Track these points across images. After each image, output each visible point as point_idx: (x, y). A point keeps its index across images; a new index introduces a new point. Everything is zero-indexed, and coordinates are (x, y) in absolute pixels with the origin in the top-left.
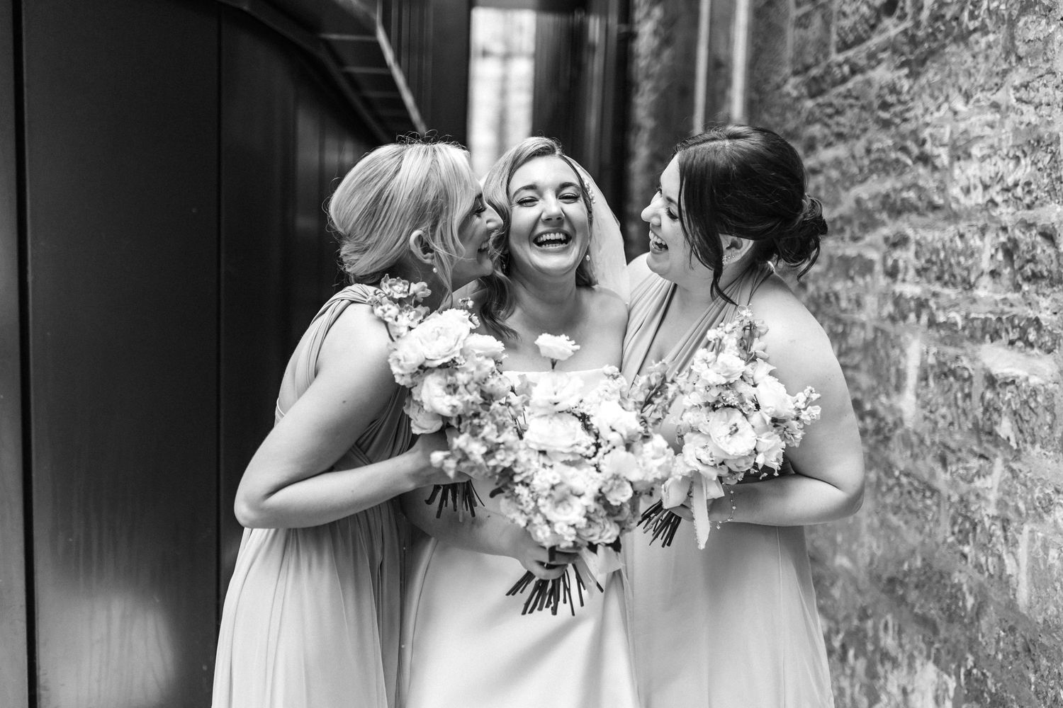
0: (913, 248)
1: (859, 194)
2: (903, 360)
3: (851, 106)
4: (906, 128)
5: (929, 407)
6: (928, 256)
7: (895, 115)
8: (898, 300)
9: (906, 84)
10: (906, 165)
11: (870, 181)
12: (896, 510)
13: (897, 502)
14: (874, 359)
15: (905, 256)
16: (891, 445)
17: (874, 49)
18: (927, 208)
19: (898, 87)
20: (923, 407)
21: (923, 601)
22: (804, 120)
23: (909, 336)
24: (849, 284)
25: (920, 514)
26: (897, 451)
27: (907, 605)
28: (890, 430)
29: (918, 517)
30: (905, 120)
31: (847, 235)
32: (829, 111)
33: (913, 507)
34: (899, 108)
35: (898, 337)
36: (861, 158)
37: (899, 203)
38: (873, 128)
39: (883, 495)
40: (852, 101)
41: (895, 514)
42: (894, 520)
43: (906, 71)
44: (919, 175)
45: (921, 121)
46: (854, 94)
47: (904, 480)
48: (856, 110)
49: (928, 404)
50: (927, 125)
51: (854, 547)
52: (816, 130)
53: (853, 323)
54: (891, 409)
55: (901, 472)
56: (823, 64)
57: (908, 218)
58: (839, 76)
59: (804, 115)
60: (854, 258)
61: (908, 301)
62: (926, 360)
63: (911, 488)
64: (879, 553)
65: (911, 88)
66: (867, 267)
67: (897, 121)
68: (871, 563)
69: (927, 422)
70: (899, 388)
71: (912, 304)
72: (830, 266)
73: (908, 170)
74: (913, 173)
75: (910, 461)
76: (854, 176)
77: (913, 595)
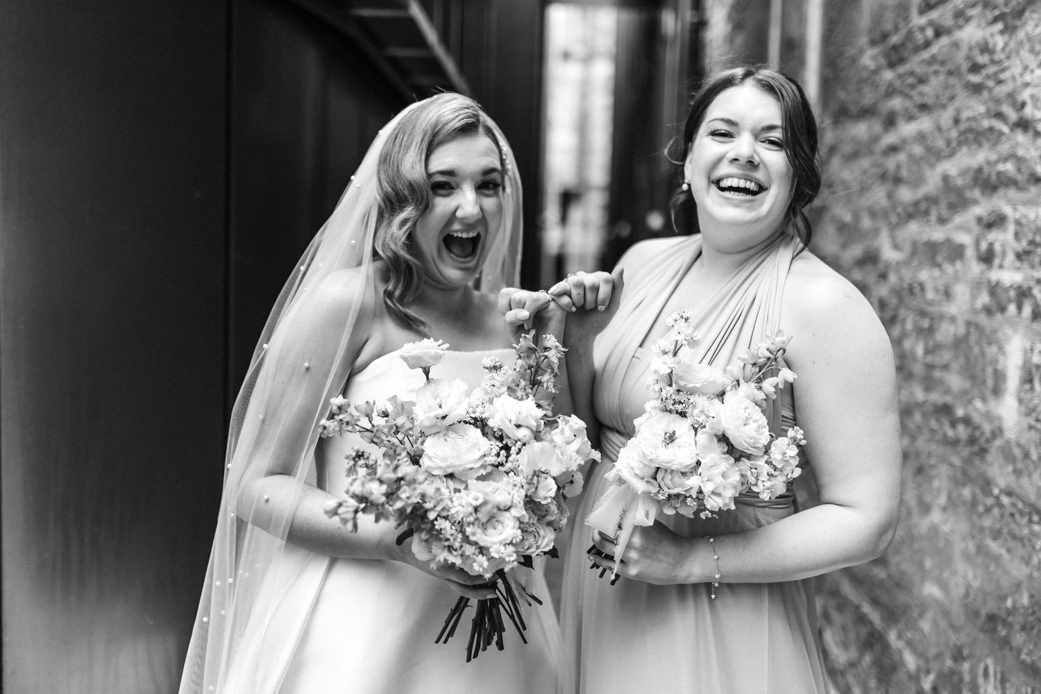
0: (1011, 228)
1: (946, 171)
2: (1001, 359)
3: (936, 73)
4: (1001, 90)
5: (1034, 415)
6: (1030, 237)
7: (988, 77)
8: (994, 289)
9: (1000, 41)
10: (1001, 134)
11: (958, 156)
12: (996, 535)
13: (998, 526)
14: (967, 357)
15: (1003, 239)
16: (989, 458)
17: (961, 6)
18: (1028, 181)
19: (991, 46)
20: (1028, 414)
21: (1031, 647)
22: (883, 93)
23: (1009, 331)
24: (936, 272)
25: (1026, 542)
26: (996, 466)
27: (1011, 648)
28: (988, 441)
29: (1024, 545)
30: (1000, 82)
31: (933, 217)
32: (911, 80)
33: (1017, 532)
34: (991, 70)
35: (995, 332)
36: (949, 130)
37: (994, 178)
38: (962, 95)
39: (980, 516)
40: (936, 67)
41: (995, 539)
42: (994, 546)
43: (1000, 26)
44: (1018, 144)
45: (1019, 81)
46: (940, 58)
47: (1005, 500)
48: (942, 77)
49: (1033, 410)
50: (1027, 85)
51: (946, 574)
52: (896, 103)
53: (942, 317)
54: (988, 416)
55: (1001, 491)
56: (903, 31)
57: (1005, 194)
58: (922, 41)
59: (883, 89)
60: (941, 243)
61: (1006, 290)
62: (1030, 359)
63: (1014, 510)
64: (976, 584)
65: (1006, 44)
66: (957, 252)
67: (990, 83)
68: (967, 595)
69: (1033, 432)
70: (997, 391)
71: (1012, 293)
72: (914, 253)
73: (1004, 138)
74: (1010, 142)
75: (1012, 478)
76: (940, 151)
77: (1019, 638)
